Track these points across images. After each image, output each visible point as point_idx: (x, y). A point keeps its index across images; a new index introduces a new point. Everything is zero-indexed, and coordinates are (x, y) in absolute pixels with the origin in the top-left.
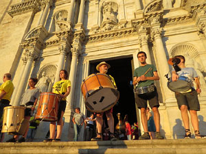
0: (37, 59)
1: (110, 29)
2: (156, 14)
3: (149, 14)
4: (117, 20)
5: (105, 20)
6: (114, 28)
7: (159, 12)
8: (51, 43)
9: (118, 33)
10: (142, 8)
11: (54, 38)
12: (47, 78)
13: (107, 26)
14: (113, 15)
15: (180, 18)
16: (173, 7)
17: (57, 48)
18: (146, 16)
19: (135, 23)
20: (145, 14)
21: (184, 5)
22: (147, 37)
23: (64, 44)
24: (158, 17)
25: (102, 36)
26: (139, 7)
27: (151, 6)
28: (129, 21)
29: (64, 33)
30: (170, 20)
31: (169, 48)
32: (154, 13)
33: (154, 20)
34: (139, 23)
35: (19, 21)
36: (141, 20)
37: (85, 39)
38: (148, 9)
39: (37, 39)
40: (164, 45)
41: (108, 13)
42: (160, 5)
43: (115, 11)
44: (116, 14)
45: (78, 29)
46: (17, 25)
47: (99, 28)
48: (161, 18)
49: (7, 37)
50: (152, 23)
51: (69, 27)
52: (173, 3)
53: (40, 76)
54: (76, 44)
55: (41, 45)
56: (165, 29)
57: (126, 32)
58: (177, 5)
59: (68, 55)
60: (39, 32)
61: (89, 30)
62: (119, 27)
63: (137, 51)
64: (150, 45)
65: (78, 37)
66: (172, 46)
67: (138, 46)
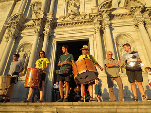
0: (17, 37)
1: (73, 19)
2: (107, 10)
3: (102, 10)
4: (79, 12)
5: (70, 11)
6: (76, 18)
7: (109, 9)
8: (28, 26)
9: (79, 22)
10: (97, 5)
11: (31, 22)
12: (24, 53)
13: (72, 16)
14: (76, 8)
15: (123, 15)
16: (119, 6)
17: (33, 30)
18: (100, 11)
19: (91, 16)
20: (99, 10)
21: (126, 6)
22: (100, 26)
23: (38, 28)
24: (108, 13)
25: (67, 24)
26: (95, 4)
27: (104, 4)
28: (88, 13)
29: (39, 19)
30: (117, 15)
31: (115, 35)
32: (106, 9)
33: (105, 15)
34: (94, 16)
35: (3, 7)
36: (96, 14)
37: (54, 25)
38: (102, 6)
39: (17, 22)
40: (111, 33)
41: (72, 6)
42: (110, 4)
43: (77, 5)
44: (78, 7)
45: (50, 17)
47: (65, 17)
48: (110, 13)
50: (104, 17)
51: (43, 15)
52: (119, 3)
53: (19, 51)
54: (47, 28)
55: (20, 27)
56: (113, 21)
57: (85, 22)
58: (122, 5)
59: (41, 36)
60: (19, 17)
61: (57, 19)
62: (80, 18)
63: (92, 36)
64: (102, 32)
65: (49, 23)
66: (116, 34)
67: (93, 33)
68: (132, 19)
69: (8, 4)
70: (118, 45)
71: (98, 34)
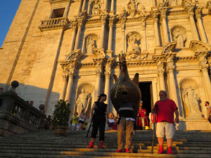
0: (75, 77)
1: (134, 58)
2: (171, 55)
3: (166, 54)
4: (140, 49)
6: (138, 58)
7: (174, 53)
8: (87, 65)
9: (141, 63)
10: (161, 45)
11: (88, 59)
13: (133, 56)
14: (136, 45)
15: (188, 58)
18: (164, 55)
19: (155, 58)
20: (163, 53)
22: (163, 70)
23: (100, 69)
24: (172, 57)
26: (158, 44)
27: (168, 47)
29: (100, 59)
30: (181, 58)
32: (170, 53)
34: (158, 58)
35: (50, 38)
36: (160, 57)
37: (114, 65)
38: (166, 50)
39: (76, 61)
40: (175, 78)
41: (133, 42)
44: (139, 43)
46: (48, 41)
49: (41, 52)
50: (168, 61)
51: (104, 54)
54: (108, 69)
57: (147, 63)
58: (188, 45)
60: (77, 54)
61: (116, 56)
62: (142, 58)
63: (155, 79)
64: (165, 75)
65: (110, 63)
66: (180, 79)
67: (156, 75)
68: (197, 63)
69: (56, 34)
70: (182, 89)
71: (162, 78)
